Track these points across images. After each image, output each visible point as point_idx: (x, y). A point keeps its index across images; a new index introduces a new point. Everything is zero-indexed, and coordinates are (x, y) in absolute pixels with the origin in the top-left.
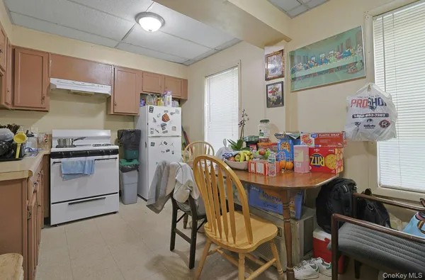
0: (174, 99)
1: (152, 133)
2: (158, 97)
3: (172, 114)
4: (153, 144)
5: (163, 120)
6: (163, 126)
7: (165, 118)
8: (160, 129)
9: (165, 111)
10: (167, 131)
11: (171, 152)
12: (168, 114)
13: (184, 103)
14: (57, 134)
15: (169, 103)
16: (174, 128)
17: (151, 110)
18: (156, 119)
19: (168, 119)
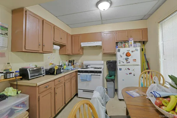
0: (135, 42)
1: (120, 63)
2: (125, 42)
3: (132, 51)
4: (120, 69)
5: (126, 55)
6: (126, 59)
7: (128, 55)
8: (125, 61)
9: (127, 51)
10: (129, 62)
11: (132, 74)
12: (130, 52)
13: (146, 43)
14: (85, 63)
15: (131, 45)
16: (135, 60)
17: (119, 51)
18: (122, 55)
19: (130, 55)
